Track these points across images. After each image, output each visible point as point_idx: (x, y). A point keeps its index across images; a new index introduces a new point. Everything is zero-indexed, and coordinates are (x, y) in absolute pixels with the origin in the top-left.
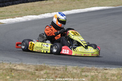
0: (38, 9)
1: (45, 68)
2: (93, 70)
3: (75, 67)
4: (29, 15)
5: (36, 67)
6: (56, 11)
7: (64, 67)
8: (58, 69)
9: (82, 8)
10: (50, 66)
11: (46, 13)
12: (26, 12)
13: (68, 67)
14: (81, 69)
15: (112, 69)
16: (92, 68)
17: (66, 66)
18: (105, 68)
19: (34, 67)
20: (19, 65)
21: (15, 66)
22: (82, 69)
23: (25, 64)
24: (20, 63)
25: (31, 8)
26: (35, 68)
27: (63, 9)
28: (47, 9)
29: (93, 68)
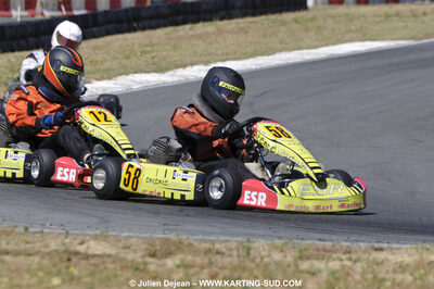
0: (165, 53)
1: (180, 246)
2: (336, 251)
3: (279, 242)
4: (136, 72)
5: (151, 245)
6: (224, 57)
7: (242, 243)
8: (224, 250)
9: (308, 48)
10: (196, 240)
11: (192, 65)
12: (127, 62)
13: (254, 242)
14: (297, 250)
15: (398, 249)
16: (333, 246)
17: (249, 241)
18: (377, 245)
19: (145, 246)
20: (96, 237)
21: (82, 243)
22: (301, 251)
23: (115, 236)
24: (98, 232)
25: (142, 49)
26: (147, 249)
27: (248, 50)
28: (195, 52)
29: (337, 247)
